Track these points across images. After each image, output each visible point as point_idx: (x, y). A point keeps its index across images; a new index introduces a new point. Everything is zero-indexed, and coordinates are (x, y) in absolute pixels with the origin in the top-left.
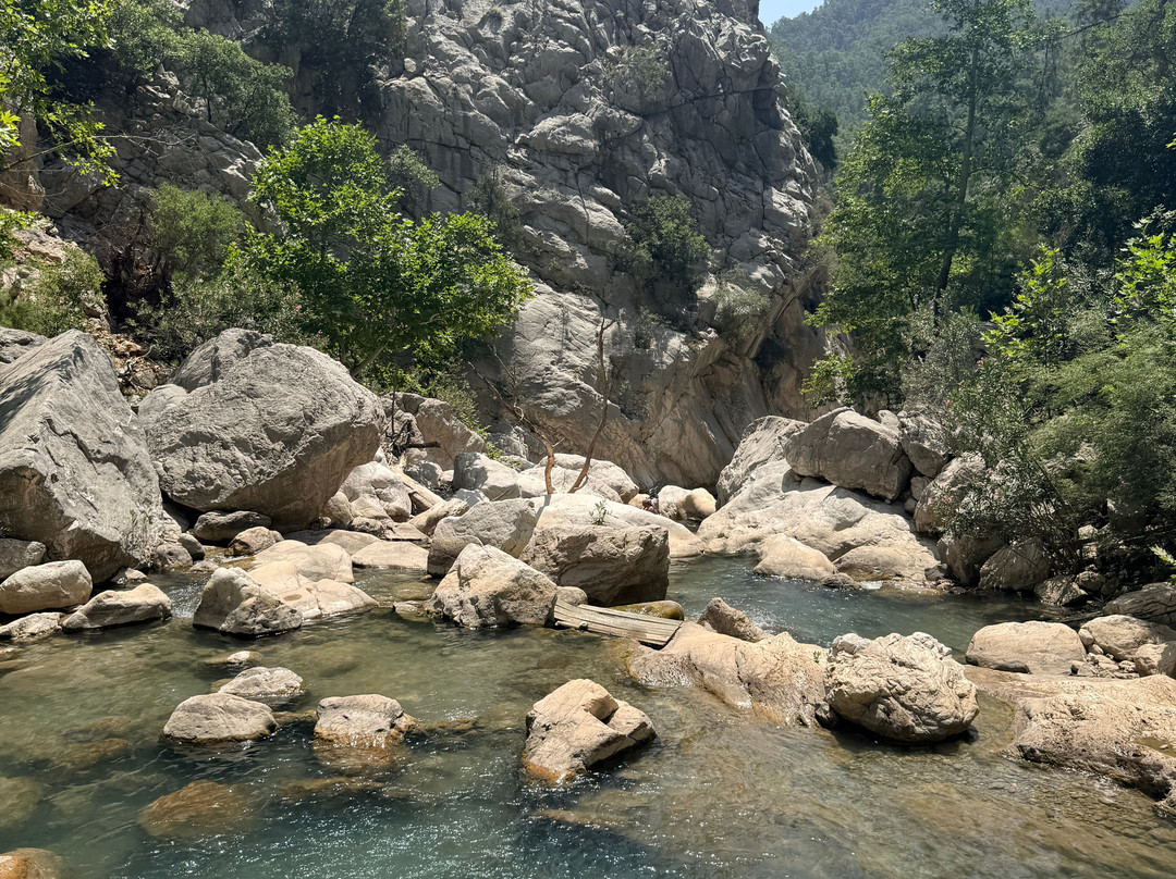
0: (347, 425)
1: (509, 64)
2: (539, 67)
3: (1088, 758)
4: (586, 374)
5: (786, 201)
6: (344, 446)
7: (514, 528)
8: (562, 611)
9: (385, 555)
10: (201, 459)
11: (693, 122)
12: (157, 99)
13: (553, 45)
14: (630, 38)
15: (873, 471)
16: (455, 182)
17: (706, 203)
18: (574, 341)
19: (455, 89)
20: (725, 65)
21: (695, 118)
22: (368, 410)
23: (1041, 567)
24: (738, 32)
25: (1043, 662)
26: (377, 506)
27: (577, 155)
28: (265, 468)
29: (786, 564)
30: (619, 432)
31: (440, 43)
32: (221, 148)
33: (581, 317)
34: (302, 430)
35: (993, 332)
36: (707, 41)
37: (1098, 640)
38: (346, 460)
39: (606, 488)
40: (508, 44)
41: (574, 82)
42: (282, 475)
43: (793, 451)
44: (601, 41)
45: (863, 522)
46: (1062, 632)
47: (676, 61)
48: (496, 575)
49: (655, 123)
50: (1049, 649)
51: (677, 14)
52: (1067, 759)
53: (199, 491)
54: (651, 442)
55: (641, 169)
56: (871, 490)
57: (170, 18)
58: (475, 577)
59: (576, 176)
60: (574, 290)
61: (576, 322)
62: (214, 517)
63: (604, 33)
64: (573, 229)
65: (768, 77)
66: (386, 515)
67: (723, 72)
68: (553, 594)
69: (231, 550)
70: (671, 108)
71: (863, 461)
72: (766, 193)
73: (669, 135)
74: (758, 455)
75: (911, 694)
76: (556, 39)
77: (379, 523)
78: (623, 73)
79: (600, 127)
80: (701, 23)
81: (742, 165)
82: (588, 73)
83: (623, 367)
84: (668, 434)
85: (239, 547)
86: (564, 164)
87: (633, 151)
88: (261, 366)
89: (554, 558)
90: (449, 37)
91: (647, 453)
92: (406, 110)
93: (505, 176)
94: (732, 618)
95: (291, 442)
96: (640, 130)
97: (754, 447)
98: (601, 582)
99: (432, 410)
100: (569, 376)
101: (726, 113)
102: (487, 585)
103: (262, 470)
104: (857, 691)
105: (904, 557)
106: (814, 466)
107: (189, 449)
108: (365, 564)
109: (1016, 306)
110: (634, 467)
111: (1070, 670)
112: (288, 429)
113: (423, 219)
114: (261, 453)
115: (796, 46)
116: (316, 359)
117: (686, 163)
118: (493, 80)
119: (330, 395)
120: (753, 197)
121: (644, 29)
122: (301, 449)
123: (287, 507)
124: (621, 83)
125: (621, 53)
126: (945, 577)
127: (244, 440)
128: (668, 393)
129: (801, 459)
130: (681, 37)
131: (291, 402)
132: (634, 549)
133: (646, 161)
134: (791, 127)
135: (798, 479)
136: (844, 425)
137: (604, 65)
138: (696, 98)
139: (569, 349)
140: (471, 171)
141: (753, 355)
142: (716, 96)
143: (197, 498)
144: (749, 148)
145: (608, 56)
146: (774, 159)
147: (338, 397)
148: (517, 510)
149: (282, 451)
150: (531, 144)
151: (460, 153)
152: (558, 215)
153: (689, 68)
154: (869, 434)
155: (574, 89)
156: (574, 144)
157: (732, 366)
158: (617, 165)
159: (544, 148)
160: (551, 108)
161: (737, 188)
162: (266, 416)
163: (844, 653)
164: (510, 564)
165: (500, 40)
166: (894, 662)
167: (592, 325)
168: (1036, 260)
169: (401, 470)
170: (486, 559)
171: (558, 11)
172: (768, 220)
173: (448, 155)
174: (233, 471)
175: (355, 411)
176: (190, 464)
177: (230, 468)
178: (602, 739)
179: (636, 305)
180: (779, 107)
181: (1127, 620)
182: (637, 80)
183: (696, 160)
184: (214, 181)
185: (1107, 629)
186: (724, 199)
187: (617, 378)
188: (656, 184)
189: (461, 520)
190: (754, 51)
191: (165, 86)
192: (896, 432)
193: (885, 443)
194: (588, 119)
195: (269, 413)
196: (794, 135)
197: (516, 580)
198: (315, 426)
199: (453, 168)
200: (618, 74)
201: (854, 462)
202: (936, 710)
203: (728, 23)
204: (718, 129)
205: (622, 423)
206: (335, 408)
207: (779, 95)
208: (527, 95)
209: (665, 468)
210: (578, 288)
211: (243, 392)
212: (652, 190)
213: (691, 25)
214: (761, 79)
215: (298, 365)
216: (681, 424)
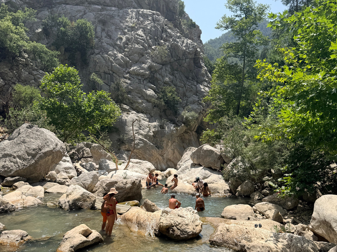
0: (51, 151)
1: (124, 51)
2: (133, 52)
3: (228, 244)
4: (146, 136)
5: (203, 88)
6: (51, 157)
7: (92, 180)
8: (98, 204)
9: (56, 189)
10: (7, 161)
11: (176, 67)
12: (21, 61)
13: (137, 46)
14: (159, 44)
15: (213, 162)
16: (108, 83)
17: (180, 88)
18: (142, 127)
19: (109, 58)
20: (185, 51)
21: (177, 65)
22: (59, 147)
23: (252, 189)
24: (188, 42)
25: (240, 216)
26: (65, 175)
27: (143, 75)
28: (25, 164)
29: (181, 189)
30: (155, 153)
31: (105, 45)
32: (38, 74)
33: (144, 120)
34: (37, 153)
35: (245, 122)
36: (180, 45)
37: (258, 209)
38: (51, 161)
39: (145, 169)
40: (124, 46)
41: (143, 56)
42: (30, 166)
43: (193, 157)
44: (150, 45)
45: (210, 177)
46: (247, 207)
47: (171, 50)
48: (76, 194)
49: (166, 67)
50: (243, 212)
51: (172, 37)
52: (222, 244)
53: (5, 171)
54: (165, 156)
55: (162, 79)
56: (213, 168)
57: (25, 39)
58: (70, 194)
59: (143, 81)
60: (142, 113)
61: (143, 122)
62: (9, 179)
63: (151, 43)
64: (142, 96)
65: (197, 55)
66: (68, 177)
67: (184, 53)
68: (94, 199)
69: (12, 188)
70: (170, 62)
71: (210, 159)
72: (197, 86)
73: (170, 70)
74: (187, 158)
75: (180, 225)
76: (138, 44)
77: (64, 180)
78: (156, 53)
79: (150, 68)
80: (178, 40)
81: (191, 78)
82: (147, 53)
83: (156, 134)
84: (170, 153)
85: (14, 188)
86: (140, 78)
87: (159, 74)
88: (28, 134)
89: (104, 189)
90: (107, 44)
91: (164, 159)
92: (95, 63)
93: (123, 81)
94: (151, 205)
95: (33, 156)
96: (161, 69)
97: (186, 156)
98: (118, 196)
99: (95, 147)
100: (140, 137)
101: (186, 64)
102: (74, 197)
103: (24, 164)
104: (164, 225)
105: (220, 187)
106: (198, 161)
107: (4, 159)
108: (50, 192)
109: (251, 115)
110: (160, 163)
111: (247, 219)
112: (33, 152)
113: (90, 92)
114: (24, 159)
115: (214, 47)
116: (45, 132)
117: (175, 77)
118: (120, 55)
119: (47, 142)
120: (194, 87)
121: (162, 41)
122: (36, 158)
123: (32, 175)
124: (156, 56)
125: (156, 48)
126: (229, 193)
127: (20, 156)
128: (169, 141)
129: (195, 159)
130: (172, 44)
131: (35, 144)
132: (129, 185)
133: (163, 77)
134: (204, 67)
135: (195, 165)
136: (205, 149)
137: (151, 51)
138: (177, 60)
139: (141, 129)
140: (113, 80)
141: (195, 130)
142: (183, 60)
143: (5, 173)
144: (192, 73)
145: (152, 49)
146: (199, 76)
147: (50, 143)
148: (93, 174)
149: (31, 159)
150: (131, 72)
151: (110, 75)
152: (138, 92)
153: (175, 52)
154: (212, 152)
155: (143, 58)
156: (143, 72)
157: (189, 134)
158: (155, 78)
159: (134, 74)
160: (136, 63)
161: (189, 84)
162: (27, 149)
163: (165, 213)
164: (81, 190)
165: (122, 45)
166: (179, 216)
167: (147, 122)
168: (256, 102)
169: (79, 164)
170: (75, 189)
171: (138, 37)
172: (198, 93)
173: (107, 76)
174: (16, 165)
175: (54, 146)
176: (4, 163)
177: (15, 164)
178: (81, 242)
179: (161, 117)
180: (201, 62)
181: (267, 203)
182: (160, 55)
183: (177, 76)
184: (36, 83)
185: (260, 206)
186: (185, 87)
187: (155, 137)
188: (166, 83)
189: (78, 178)
190: (193, 47)
191: (24, 57)
192: (219, 151)
193: (216, 154)
194: (146, 66)
195: (28, 148)
196: (205, 70)
197: (82, 195)
198: (42, 151)
199: (108, 79)
200: (155, 54)
201: (208, 160)
202: (187, 230)
203: (186, 40)
204: (183, 68)
205: (156, 150)
206: (48, 146)
207: (201, 59)
208: (129, 59)
209: (169, 163)
210: (144, 112)
211: (21, 142)
212: (165, 85)
213: (175, 41)
214: (195, 55)
215: (38, 133)
216: (173, 150)
